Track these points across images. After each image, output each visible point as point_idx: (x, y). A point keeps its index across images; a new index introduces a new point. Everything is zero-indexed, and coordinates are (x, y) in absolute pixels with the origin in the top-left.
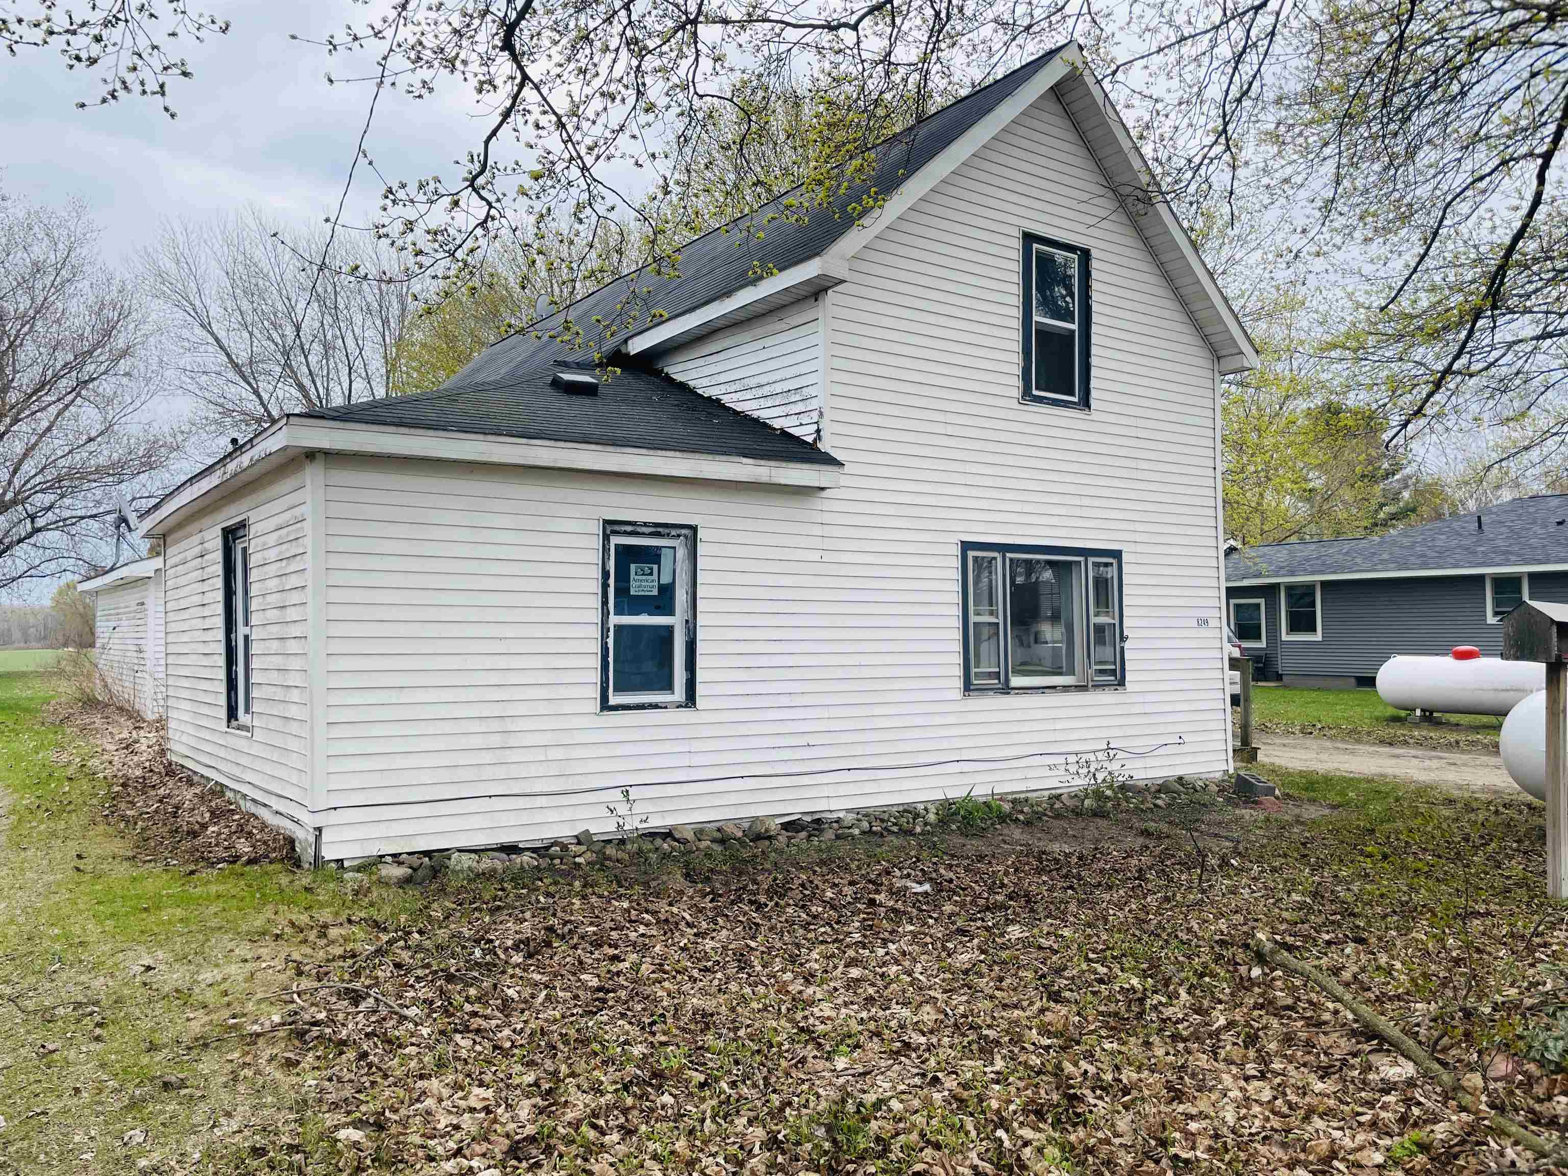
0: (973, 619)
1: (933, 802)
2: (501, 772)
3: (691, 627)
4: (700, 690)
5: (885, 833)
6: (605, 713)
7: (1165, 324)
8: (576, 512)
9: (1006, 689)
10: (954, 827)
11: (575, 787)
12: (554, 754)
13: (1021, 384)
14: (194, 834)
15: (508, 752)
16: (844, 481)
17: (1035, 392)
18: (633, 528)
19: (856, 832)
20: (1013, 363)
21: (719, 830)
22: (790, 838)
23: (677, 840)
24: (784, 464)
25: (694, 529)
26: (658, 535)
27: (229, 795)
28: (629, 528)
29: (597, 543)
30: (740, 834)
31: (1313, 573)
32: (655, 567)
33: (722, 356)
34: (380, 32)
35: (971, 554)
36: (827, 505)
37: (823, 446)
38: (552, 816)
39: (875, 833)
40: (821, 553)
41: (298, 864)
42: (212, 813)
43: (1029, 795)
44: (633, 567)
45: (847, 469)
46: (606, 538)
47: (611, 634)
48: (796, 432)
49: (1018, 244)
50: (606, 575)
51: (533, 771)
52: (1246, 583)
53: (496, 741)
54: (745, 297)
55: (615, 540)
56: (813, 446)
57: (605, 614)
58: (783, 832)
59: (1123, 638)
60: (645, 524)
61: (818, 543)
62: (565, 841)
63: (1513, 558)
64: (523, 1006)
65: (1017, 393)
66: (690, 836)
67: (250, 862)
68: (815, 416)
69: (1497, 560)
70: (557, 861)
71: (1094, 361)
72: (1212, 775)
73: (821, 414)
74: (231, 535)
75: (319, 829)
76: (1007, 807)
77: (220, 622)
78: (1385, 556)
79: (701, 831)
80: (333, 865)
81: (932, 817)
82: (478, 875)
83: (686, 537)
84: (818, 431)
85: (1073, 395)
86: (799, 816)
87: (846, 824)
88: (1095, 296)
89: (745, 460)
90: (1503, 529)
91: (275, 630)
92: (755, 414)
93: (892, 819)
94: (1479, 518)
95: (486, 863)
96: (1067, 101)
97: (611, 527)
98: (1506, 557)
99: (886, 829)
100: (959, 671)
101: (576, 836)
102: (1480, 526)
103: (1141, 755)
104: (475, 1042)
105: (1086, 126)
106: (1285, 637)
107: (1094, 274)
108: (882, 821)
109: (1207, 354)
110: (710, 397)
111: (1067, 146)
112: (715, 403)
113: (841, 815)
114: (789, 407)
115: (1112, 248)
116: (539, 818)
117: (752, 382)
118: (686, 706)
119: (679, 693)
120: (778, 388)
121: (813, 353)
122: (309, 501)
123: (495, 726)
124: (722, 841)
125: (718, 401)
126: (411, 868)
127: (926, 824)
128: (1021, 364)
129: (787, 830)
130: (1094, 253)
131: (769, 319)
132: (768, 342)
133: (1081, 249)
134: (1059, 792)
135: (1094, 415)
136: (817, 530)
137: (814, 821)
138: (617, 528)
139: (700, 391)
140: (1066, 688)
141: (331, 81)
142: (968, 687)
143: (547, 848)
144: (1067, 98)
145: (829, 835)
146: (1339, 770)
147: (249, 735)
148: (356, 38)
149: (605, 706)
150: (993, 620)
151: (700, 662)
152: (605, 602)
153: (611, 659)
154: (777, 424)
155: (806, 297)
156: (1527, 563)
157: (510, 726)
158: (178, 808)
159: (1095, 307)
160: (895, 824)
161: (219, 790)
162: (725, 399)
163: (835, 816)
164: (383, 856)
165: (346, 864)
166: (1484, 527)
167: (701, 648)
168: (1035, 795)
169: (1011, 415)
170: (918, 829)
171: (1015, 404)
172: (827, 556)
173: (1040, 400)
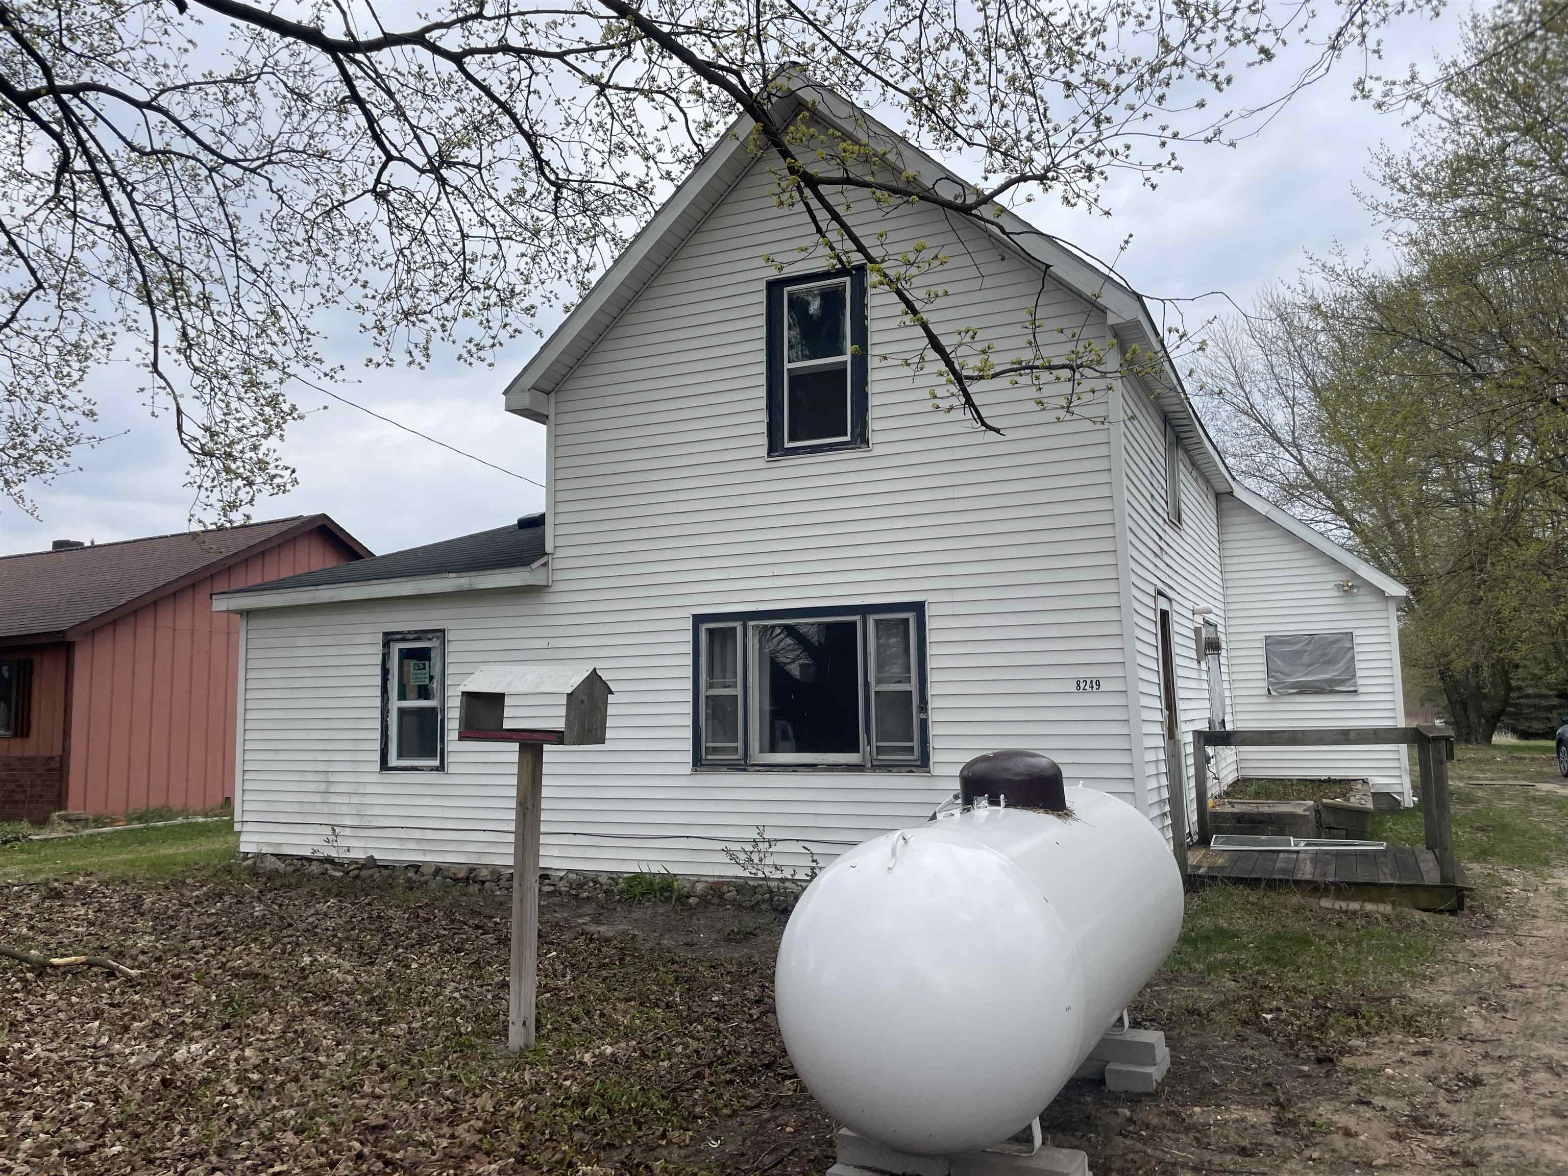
0: (707, 692)
3: (442, 708)
4: (448, 758)
8: (367, 629)
9: (747, 766)
13: (765, 441)
15: (329, 795)
17: (787, 444)
18: (403, 636)
25: (444, 632)
26: (418, 639)
28: (399, 636)
29: (380, 650)
32: (427, 662)
35: (706, 626)
36: (553, 598)
44: (410, 664)
46: (386, 645)
47: (394, 714)
49: (763, 297)
50: (385, 672)
55: (392, 646)
57: (386, 701)
59: (924, 709)
60: (409, 632)
61: (545, 632)
65: (762, 449)
71: (873, 387)
75: (239, 833)
83: (437, 638)
85: (844, 435)
97: (388, 639)
100: (689, 746)
118: (437, 770)
133: (854, 269)
135: (874, 450)
136: (544, 621)
138: (392, 637)
142: (699, 763)
149: (385, 767)
150: (731, 692)
151: (448, 736)
152: (384, 692)
153: (393, 733)
167: (448, 726)
170: (585, 895)
171: (762, 464)
172: (554, 643)
173: (794, 451)
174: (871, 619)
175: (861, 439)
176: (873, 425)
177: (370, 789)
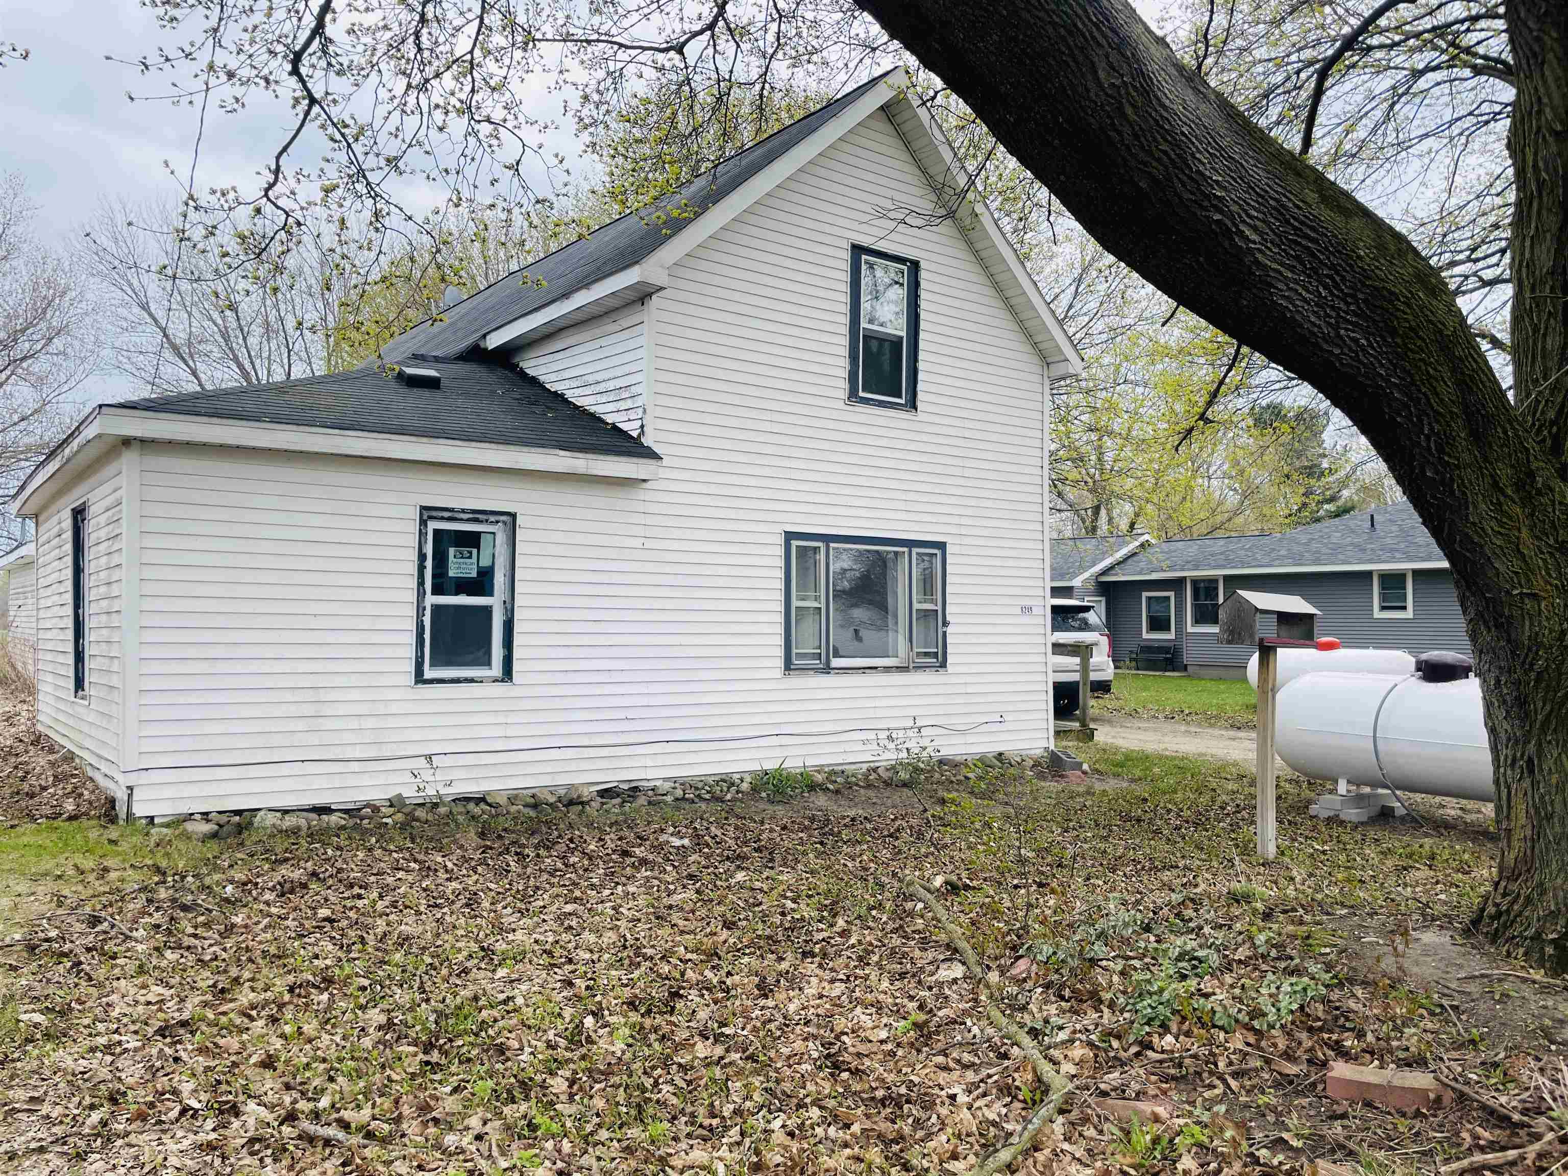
0: (795, 603)
1: (750, 772)
2: (314, 739)
3: (509, 607)
4: (516, 666)
5: (696, 800)
6: (420, 686)
7: (995, 332)
8: (394, 498)
9: (827, 669)
10: (764, 795)
11: (388, 754)
12: (370, 723)
13: (847, 386)
14: (32, 796)
15: (320, 720)
16: (663, 473)
17: (861, 394)
18: (451, 514)
19: (669, 799)
20: (840, 367)
21: (533, 796)
22: (603, 804)
23: (490, 805)
24: (602, 457)
25: (513, 516)
26: (476, 520)
27: (77, 761)
28: (445, 513)
29: (415, 527)
30: (552, 799)
31: (1214, 568)
32: (475, 551)
33: (567, 353)
34: (190, 54)
35: (795, 543)
36: (649, 496)
37: (646, 441)
38: (366, 781)
39: (687, 800)
40: (643, 540)
41: (113, 820)
42: (55, 777)
43: (847, 767)
44: (452, 551)
45: (666, 461)
46: (423, 523)
47: (428, 612)
48: (624, 427)
49: (847, 255)
50: (422, 557)
51: (349, 738)
52: (1154, 576)
53: (308, 710)
54: (581, 299)
55: (432, 525)
56: (637, 441)
57: (421, 594)
58: (599, 799)
59: (945, 623)
60: (463, 511)
61: (640, 531)
62: (378, 803)
63: (1398, 555)
64: (244, 930)
65: (843, 394)
66: (502, 800)
67: (71, 818)
68: (640, 411)
69: (1383, 557)
70: (366, 821)
71: (921, 366)
72: (1032, 752)
73: (645, 411)
74: (79, 515)
75: (130, 788)
76: (819, 778)
77: (69, 598)
78: (1283, 552)
79: (516, 797)
80: (144, 821)
81: (745, 786)
82: (281, 831)
83: (505, 523)
84: (642, 427)
85: (900, 397)
86: (615, 784)
87: (660, 792)
88: (923, 304)
89: (562, 453)
90: (1394, 528)
91: (104, 604)
92: (592, 409)
93: (707, 788)
94: (1372, 516)
95: (290, 821)
96: (899, 121)
97: (427, 513)
98: (1392, 553)
99: (699, 796)
100: (780, 652)
101: (389, 800)
102: (1372, 525)
103: (963, 732)
104: (182, 956)
105: (916, 145)
106: (1190, 629)
107: (923, 284)
108: (697, 789)
109: (1036, 359)
110: (556, 392)
111: (897, 164)
112: (559, 397)
113: (658, 783)
114: (620, 403)
115: (940, 259)
116: (351, 781)
117: (591, 379)
118: (502, 681)
119: (496, 669)
120: (611, 385)
121: (640, 353)
122: (124, 485)
123: (309, 696)
124: (535, 806)
125: (562, 395)
126: (218, 824)
127: (738, 792)
128: (848, 367)
129: (602, 797)
130: (923, 264)
131: (606, 320)
132: (602, 342)
133: (911, 261)
134: (877, 764)
135: (921, 416)
136: (641, 519)
137: (630, 789)
138: (434, 514)
139: (548, 386)
140: (887, 669)
141: (132, 99)
142: (788, 666)
143: (359, 810)
144: (899, 119)
145: (642, 800)
146: (1166, 749)
147: (86, 703)
148: (167, 60)
149: (419, 678)
150: (816, 605)
151: (517, 640)
152: (421, 583)
153: (427, 636)
154: (609, 419)
155: (634, 301)
156: (1410, 559)
157: (323, 696)
158: (27, 773)
159: (923, 315)
160: (708, 792)
161: (70, 757)
162: (569, 394)
163: (652, 784)
164: (192, 814)
165: (156, 821)
166: (1377, 526)
167: (517, 628)
168: (853, 767)
169: (835, 415)
170: (729, 797)
171: (841, 405)
172: (649, 544)
173: (866, 401)
174: (915, 551)
175: (912, 404)
176: (920, 396)
177: (394, 708)
